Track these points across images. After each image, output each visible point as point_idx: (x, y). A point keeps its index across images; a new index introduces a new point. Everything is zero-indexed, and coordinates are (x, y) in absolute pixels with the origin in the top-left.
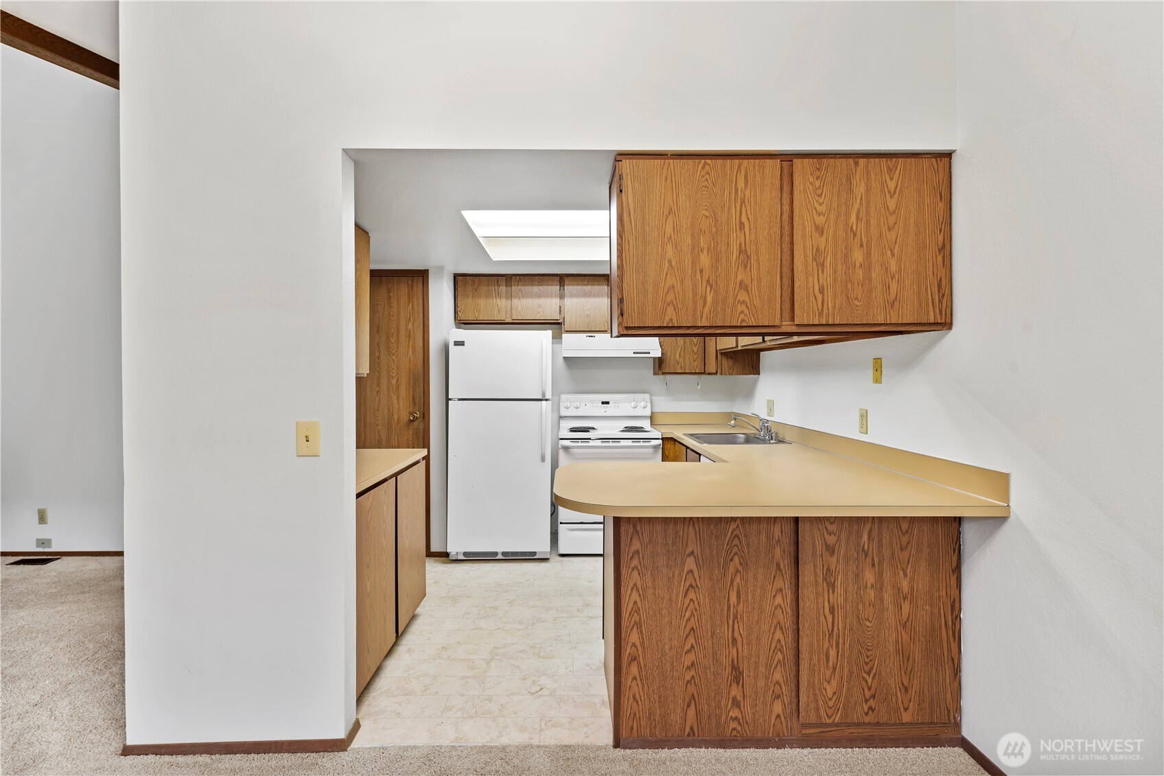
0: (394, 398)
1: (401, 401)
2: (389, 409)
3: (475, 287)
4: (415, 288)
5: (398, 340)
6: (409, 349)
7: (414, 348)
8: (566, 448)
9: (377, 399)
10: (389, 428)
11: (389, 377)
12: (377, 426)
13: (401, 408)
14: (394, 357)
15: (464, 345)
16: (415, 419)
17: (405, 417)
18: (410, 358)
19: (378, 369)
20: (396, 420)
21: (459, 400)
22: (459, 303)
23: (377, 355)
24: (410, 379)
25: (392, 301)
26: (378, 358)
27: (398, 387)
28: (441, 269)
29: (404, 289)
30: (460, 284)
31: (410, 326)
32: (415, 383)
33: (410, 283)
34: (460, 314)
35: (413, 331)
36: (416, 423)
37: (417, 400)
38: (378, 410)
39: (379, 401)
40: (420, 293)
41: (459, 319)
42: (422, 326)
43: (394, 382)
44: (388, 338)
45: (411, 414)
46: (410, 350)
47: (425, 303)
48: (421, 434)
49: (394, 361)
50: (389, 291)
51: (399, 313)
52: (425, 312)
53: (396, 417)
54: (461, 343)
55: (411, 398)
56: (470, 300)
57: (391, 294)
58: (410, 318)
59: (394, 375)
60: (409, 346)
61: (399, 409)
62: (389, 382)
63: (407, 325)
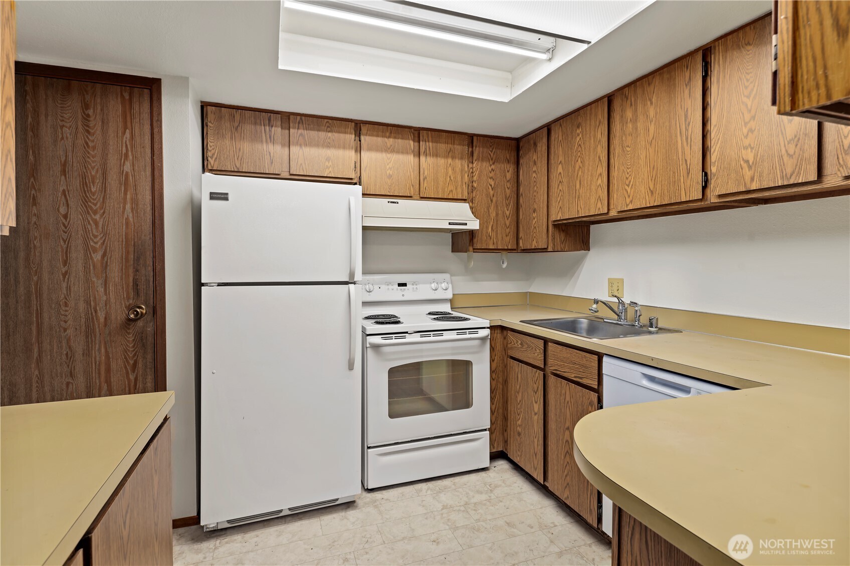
0: (98, 283)
1: (111, 288)
2: (88, 302)
3: (236, 124)
4: (136, 106)
5: (104, 188)
6: (125, 203)
7: (135, 202)
8: (376, 347)
9: (64, 285)
10: (89, 333)
11: (88, 250)
12: (65, 330)
13: (113, 300)
14: (97, 217)
15: (226, 199)
16: (139, 316)
17: (119, 314)
18: (127, 219)
19: (65, 236)
20: (102, 320)
21: (220, 285)
22: (211, 145)
23: (63, 210)
24: (128, 253)
25: (92, 124)
26: (65, 217)
27: (105, 267)
28: (183, 81)
29: (115, 107)
30: (211, 117)
31: (127, 167)
32: (137, 260)
33: (127, 96)
34: (211, 161)
35: (134, 176)
36: (140, 323)
37: (142, 287)
38: (66, 305)
39: (69, 288)
40: (146, 116)
41: (210, 168)
42: (149, 169)
43: (97, 257)
44: (84, 184)
45: (131, 308)
46: (128, 206)
47: (156, 130)
48: (150, 339)
49: (96, 223)
50: (86, 106)
51: (105, 145)
52: (156, 146)
53: (101, 316)
54: (224, 197)
55: (131, 284)
56: (227, 142)
57: (91, 112)
58: (126, 155)
59: (97, 246)
60: (125, 199)
61: (107, 303)
62: (87, 258)
63: (121, 165)
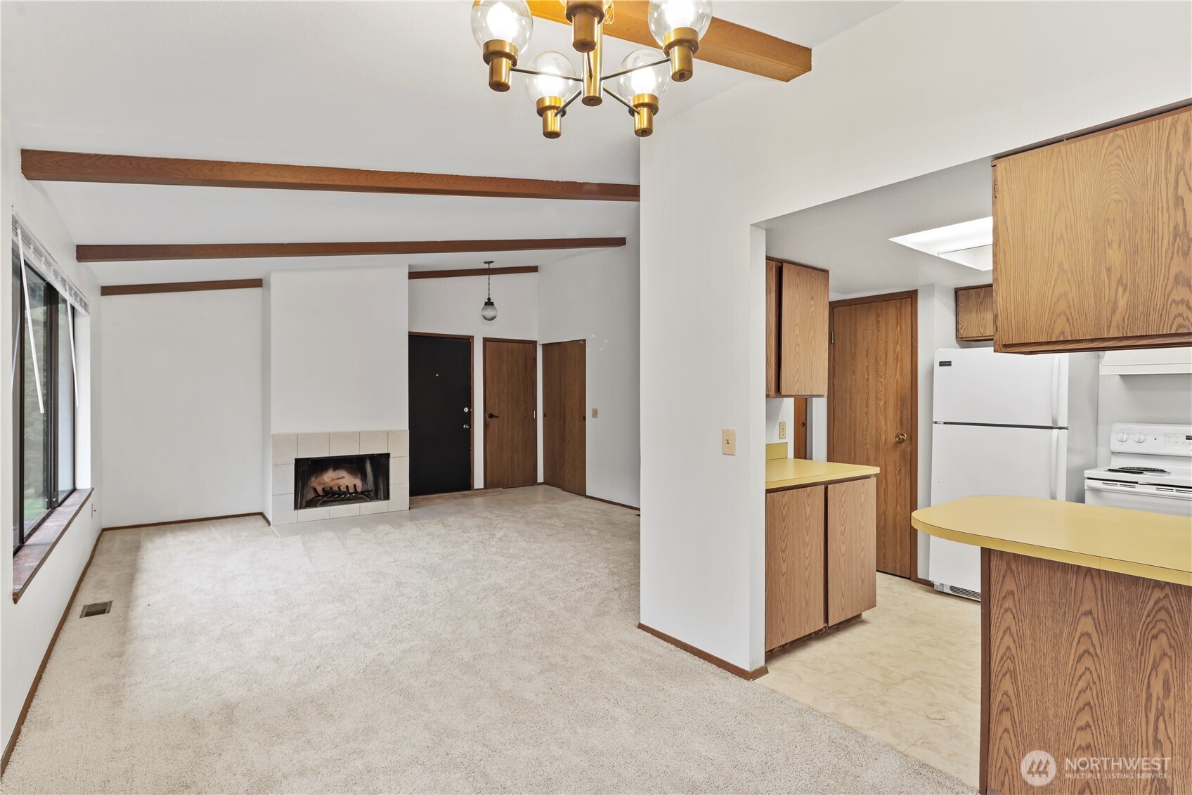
0: (882, 419)
1: (888, 422)
2: (877, 430)
3: (981, 299)
4: (903, 310)
5: (886, 362)
6: (896, 371)
7: (902, 369)
8: (1096, 491)
9: (866, 419)
10: (877, 448)
11: (877, 399)
12: (866, 444)
13: (889, 430)
14: (882, 380)
15: (950, 365)
16: (901, 441)
17: (892, 439)
18: (897, 380)
19: (867, 391)
20: (883, 441)
21: (945, 423)
22: (960, 319)
23: (866, 377)
24: (897, 401)
25: (880, 325)
26: (867, 380)
27: (886, 409)
28: (931, 287)
29: (892, 312)
30: (961, 298)
31: (898, 349)
32: (902, 405)
33: (898, 305)
34: (961, 331)
35: (901, 353)
36: (903, 445)
37: (904, 422)
38: (866, 430)
39: (868, 421)
40: (908, 314)
41: (960, 336)
42: (910, 348)
43: (882, 403)
44: (876, 361)
45: (897, 436)
46: (898, 372)
47: (914, 323)
48: (909, 456)
49: (882, 384)
50: (878, 316)
51: (887, 336)
52: (914, 333)
53: (883, 438)
54: (948, 364)
55: (899, 420)
56: (974, 315)
57: (880, 319)
58: (898, 341)
59: (882, 397)
60: (896, 368)
61: (886, 431)
62: (877, 404)
63: (895, 347)
